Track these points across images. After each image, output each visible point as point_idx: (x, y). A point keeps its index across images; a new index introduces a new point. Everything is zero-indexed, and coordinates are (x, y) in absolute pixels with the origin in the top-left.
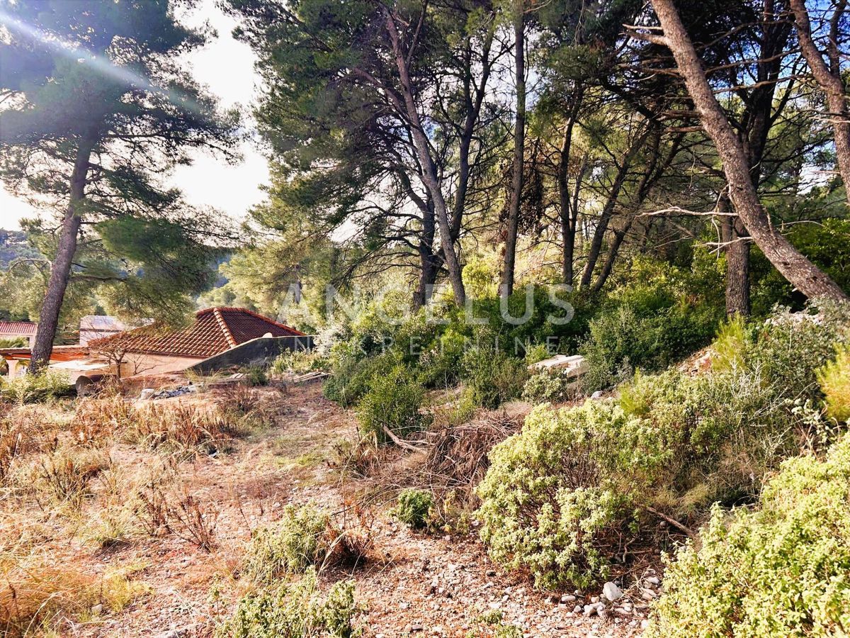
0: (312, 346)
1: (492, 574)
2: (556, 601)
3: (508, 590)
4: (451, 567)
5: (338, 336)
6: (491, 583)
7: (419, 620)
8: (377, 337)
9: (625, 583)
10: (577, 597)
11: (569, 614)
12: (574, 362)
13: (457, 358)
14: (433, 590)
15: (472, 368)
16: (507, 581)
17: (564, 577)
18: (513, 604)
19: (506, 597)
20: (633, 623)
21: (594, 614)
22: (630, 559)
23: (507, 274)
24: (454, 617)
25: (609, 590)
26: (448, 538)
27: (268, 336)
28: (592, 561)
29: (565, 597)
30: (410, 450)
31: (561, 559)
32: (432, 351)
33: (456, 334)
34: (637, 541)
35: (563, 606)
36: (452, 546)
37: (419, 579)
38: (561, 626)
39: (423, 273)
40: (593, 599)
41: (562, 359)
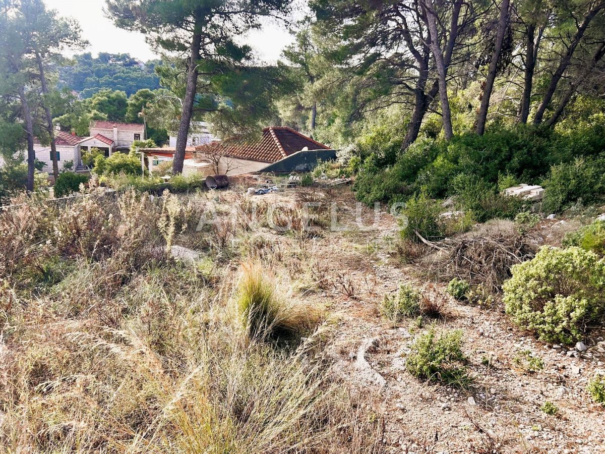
0: (335, 158)
1: (511, 330)
2: (550, 347)
3: (522, 339)
4: (487, 323)
5: (354, 152)
6: (512, 334)
7: (482, 348)
8: (380, 154)
9: (587, 342)
10: (562, 347)
11: (558, 354)
12: (535, 191)
13: (447, 179)
14: (482, 334)
15: (458, 188)
16: (519, 334)
17: (557, 338)
18: (527, 346)
19: (522, 342)
20: (594, 362)
21: (572, 356)
22: (588, 331)
23: (482, 115)
24: (498, 348)
25: (579, 346)
26: (479, 307)
27: (305, 149)
28: (574, 332)
29: (555, 346)
30: (436, 249)
31: (558, 329)
32: (428, 172)
33: (446, 161)
34: (591, 321)
35: (555, 350)
36: (483, 312)
37: (472, 328)
38: (556, 359)
39: (416, 109)
40: (571, 349)
41: (526, 187)
